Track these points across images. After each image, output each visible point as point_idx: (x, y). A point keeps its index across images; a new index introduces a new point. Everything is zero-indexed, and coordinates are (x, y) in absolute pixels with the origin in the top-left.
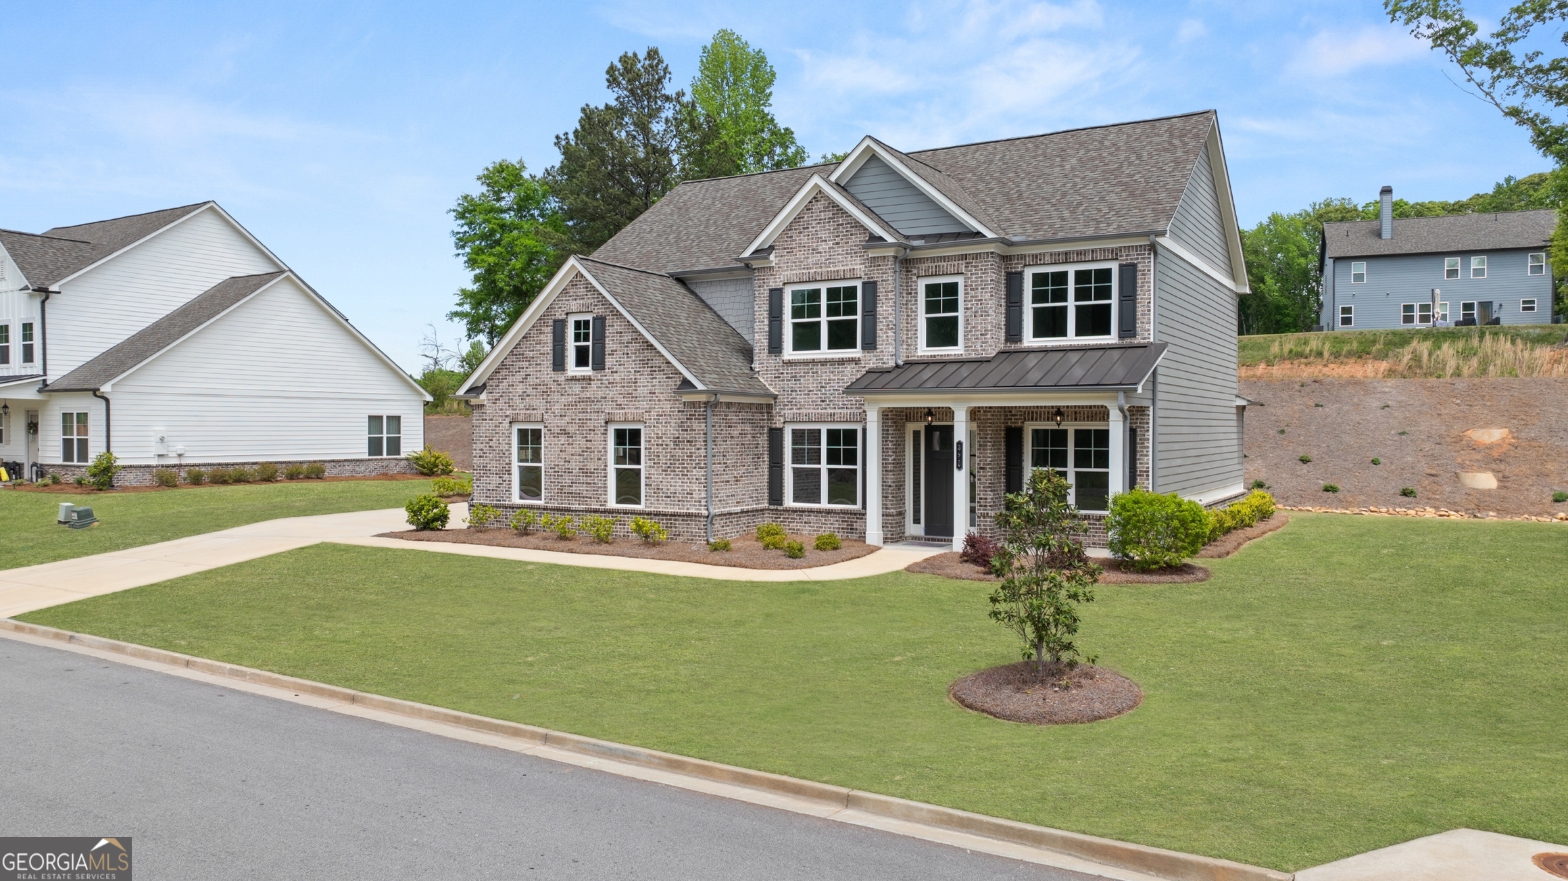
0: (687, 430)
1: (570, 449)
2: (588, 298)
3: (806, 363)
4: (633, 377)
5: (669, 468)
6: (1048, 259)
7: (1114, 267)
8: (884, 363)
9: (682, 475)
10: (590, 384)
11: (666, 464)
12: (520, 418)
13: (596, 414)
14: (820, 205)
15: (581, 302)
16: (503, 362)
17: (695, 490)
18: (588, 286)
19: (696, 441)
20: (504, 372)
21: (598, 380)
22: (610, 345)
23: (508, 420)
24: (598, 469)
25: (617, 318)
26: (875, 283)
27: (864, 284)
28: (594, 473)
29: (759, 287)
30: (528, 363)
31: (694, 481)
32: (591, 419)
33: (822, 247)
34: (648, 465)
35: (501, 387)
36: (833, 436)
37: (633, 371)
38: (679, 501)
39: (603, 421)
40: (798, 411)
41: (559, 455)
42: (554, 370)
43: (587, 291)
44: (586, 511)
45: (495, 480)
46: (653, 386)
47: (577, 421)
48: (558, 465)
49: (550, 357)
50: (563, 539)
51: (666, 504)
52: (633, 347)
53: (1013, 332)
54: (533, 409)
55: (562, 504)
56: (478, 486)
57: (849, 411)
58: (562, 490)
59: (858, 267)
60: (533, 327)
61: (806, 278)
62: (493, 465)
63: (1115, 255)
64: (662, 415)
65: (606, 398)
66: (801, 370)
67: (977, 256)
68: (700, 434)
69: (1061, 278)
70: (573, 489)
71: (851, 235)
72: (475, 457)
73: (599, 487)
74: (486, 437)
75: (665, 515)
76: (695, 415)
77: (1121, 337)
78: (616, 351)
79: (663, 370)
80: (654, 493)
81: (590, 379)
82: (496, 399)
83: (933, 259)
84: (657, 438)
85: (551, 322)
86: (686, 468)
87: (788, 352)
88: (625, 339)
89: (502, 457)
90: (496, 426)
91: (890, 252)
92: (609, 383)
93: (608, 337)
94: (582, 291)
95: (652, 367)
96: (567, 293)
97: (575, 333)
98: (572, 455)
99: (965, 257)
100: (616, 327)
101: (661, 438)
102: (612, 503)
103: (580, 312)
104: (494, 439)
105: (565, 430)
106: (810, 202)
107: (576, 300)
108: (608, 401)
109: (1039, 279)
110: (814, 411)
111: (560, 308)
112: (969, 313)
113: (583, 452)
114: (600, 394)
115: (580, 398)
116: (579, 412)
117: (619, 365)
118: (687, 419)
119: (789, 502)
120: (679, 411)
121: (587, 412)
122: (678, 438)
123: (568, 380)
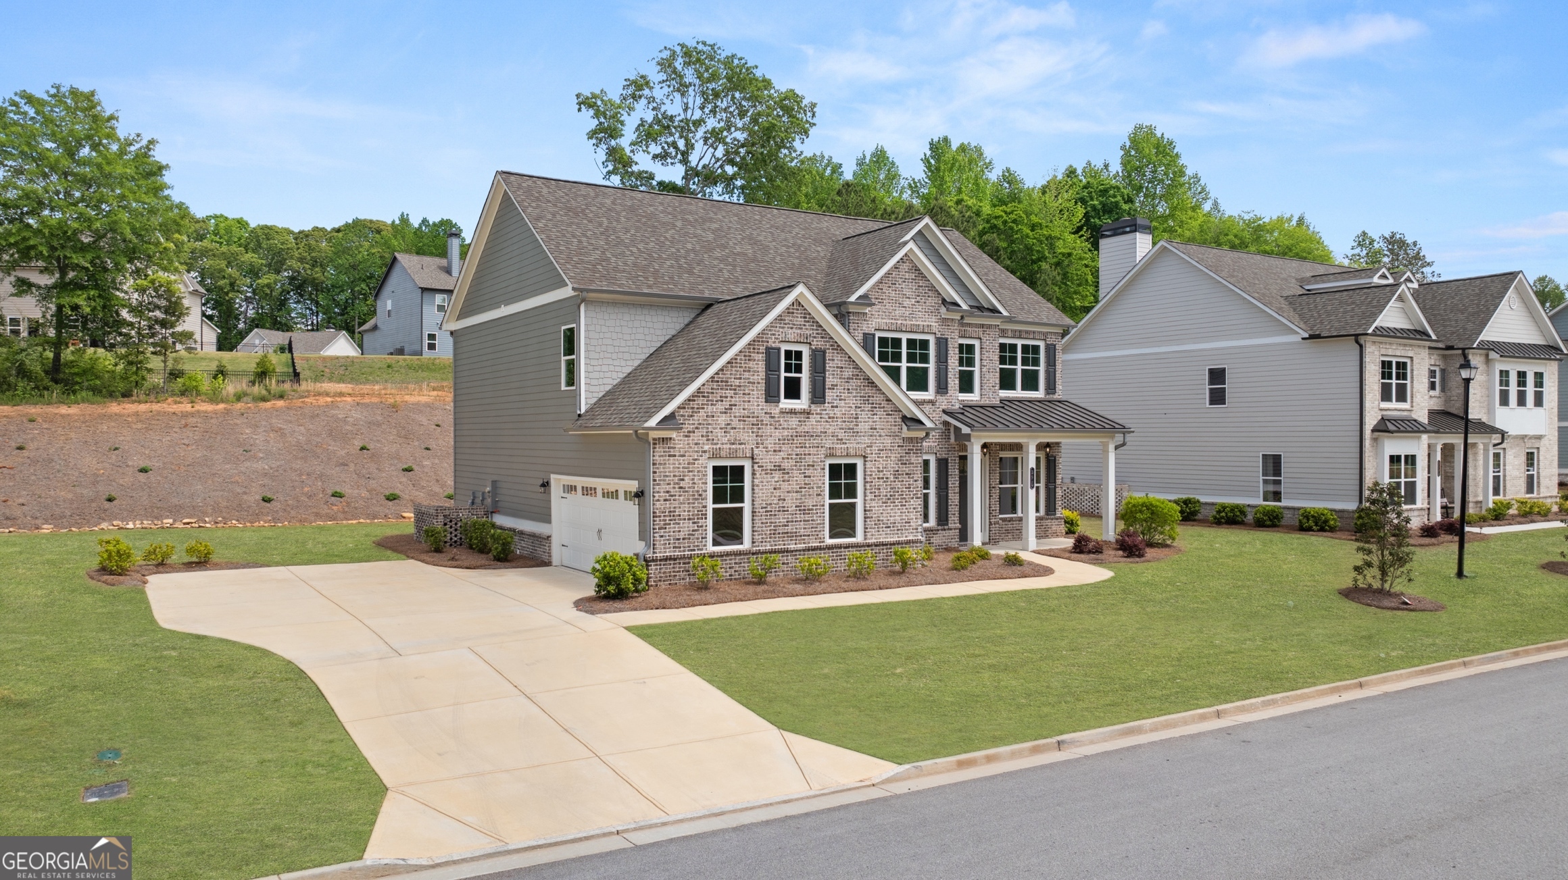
4: (854, 413)
6: (1010, 334)
7: (1042, 344)
8: (952, 405)
9: (902, 506)
10: (808, 418)
11: (886, 496)
12: (723, 454)
17: (912, 519)
21: (817, 414)
22: (830, 380)
23: (707, 455)
24: (817, 506)
25: (838, 353)
26: (947, 339)
27: (937, 339)
28: (812, 510)
30: (733, 392)
31: (912, 510)
32: (810, 454)
33: (907, 303)
34: (866, 498)
37: (853, 406)
39: (823, 456)
42: (766, 402)
43: (805, 321)
44: (804, 550)
46: (873, 422)
47: (794, 457)
49: (762, 386)
51: (886, 534)
52: (854, 383)
54: (741, 444)
56: (662, 536)
59: (932, 324)
60: (740, 352)
61: (894, 327)
63: (1044, 336)
64: (883, 450)
65: (826, 432)
68: (917, 467)
70: (789, 529)
71: (929, 296)
72: (658, 500)
73: (818, 524)
74: (674, 476)
75: (886, 545)
76: (913, 450)
77: (1046, 393)
78: (837, 385)
79: (884, 407)
80: (875, 524)
81: (808, 413)
82: (689, 432)
83: (963, 325)
84: (879, 471)
85: (762, 349)
86: (905, 498)
88: (846, 374)
91: (959, 316)
92: (829, 418)
93: (829, 371)
94: (800, 321)
95: (873, 404)
96: (781, 320)
97: (786, 364)
100: (836, 362)
102: (826, 540)
103: (797, 342)
104: (686, 478)
105: (780, 466)
107: (792, 328)
108: (829, 436)
111: (774, 335)
112: (981, 369)
113: (800, 488)
114: (820, 429)
115: (797, 432)
116: (797, 447)
117: (840, 400)
120: (898, 446)
122: (898, 471)
123: (783, 413)
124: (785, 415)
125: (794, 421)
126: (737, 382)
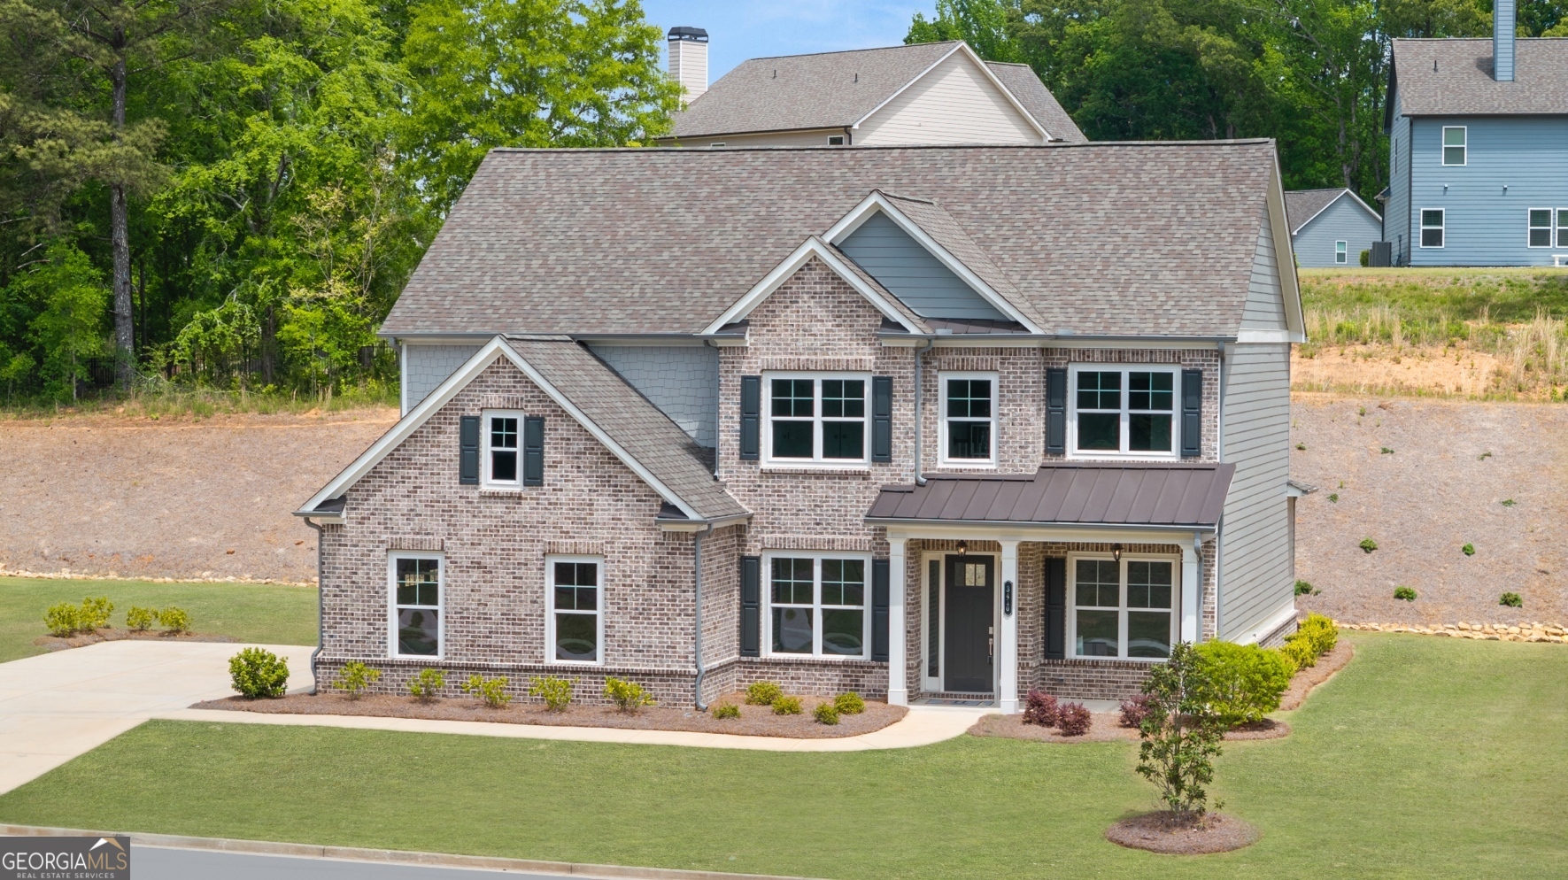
0: (668, 568)
1: (487, 588)
2: (517, 391)
3: (794, 475)
4: (588, 498)
5: (642, 614)
6: (1097, 355)
7: (1176, 372)
8: (902, 480)
9: (661, 624)
10: (520, 504)
11: (637, 609)
12: (405, 545)
13: (530, 544)
14: (815, 275)
15: (506, 395)
16: (375, 468)
17: (679, 643)
18: (517, 374)
19: (681, 582)
20: (377, 482)
21: (531, 499)
22: (550, 454)
23: (384, 546)
24: (532, 615)
25: (562, 421)
26: (890, 379)
27: (875, 379)
28: (525, 620)
29: (726, 372)
30: (417, 471)
31: (678, 631)
32: (521, 550)
33: (817, 328)
34: (610, 610)
35: (371, 502)
36: (830, 567)
37: (586, 489)
38: (655, 656)
39: (540, 553)
40: (782, 536)
41: (469, 595)
42: (461, 483)
43: (515, 382)
44: (513, 670)
45: (361, 628)
46: (617, 510)
47: (500, 552)
48: (467, 609)
49: (456, 464)
50: (493, 706)
51: (636, 660)
52: (587, 459)
53: (1055, 443)
54: (427, 534)
55: (474, 660)
56: (332, 636)
57: (854, 538)
58: (474, 641)
59: (867, 357)
60: (427, 423)
61: (793, 365)
62: (358, 609)
63: (1177, 357)
64: (631, 548)
65: (544, 523)
66: (787, 484)
67: (1016, 351)
68: (687, 572)
69: (1113, 379)
70: (493, 641)
71: (858, 316)
72: (327, 595)
73: (533, 639)
74: (346, 568)
75: (636, 674)
76: (679, 549)
77: (1184, 456)
78: (561, 462)
79: (633, 491)
80: (619, 646)
81: (520, 498)
82: (363, 518)
83: (959, 351)
84: (624, 576)
85: (456, 419)
86: (666, 614)
87: (768, 459)
88: (575, 448)
89: (374, 597)
90: (362, 555)
91: (912, 344)
92: (550, 504)
93: (549, 443)
94: (508, 381)
95: (616, 486)
96: (482, 382)
97: (494, 436)
98: (490, 596)
99: (1001, 351)
100: (560, 432)
101: (630, 576)
102: (551, 660)
103: (504, 408)
104: (359, 572)
105: (479, 563)
106: (801, 270)
107: (497, 391)
108: (549, 527)
109: (1086, 379)
110: (805, 536)
111: (472, 400)
112: (1005, 420)
113: (508, 592)
114: (536, 517)
115: (503, 522)
116: (502, 540)
117: (566, 481)
118: (668, 553)
119: (767, 652)
120: (656, 544)
121: (515, 541)
122: (655, 577)
123: (484, 497)
124: (487, 500)
125: (499, 508)
126: (423, 460)
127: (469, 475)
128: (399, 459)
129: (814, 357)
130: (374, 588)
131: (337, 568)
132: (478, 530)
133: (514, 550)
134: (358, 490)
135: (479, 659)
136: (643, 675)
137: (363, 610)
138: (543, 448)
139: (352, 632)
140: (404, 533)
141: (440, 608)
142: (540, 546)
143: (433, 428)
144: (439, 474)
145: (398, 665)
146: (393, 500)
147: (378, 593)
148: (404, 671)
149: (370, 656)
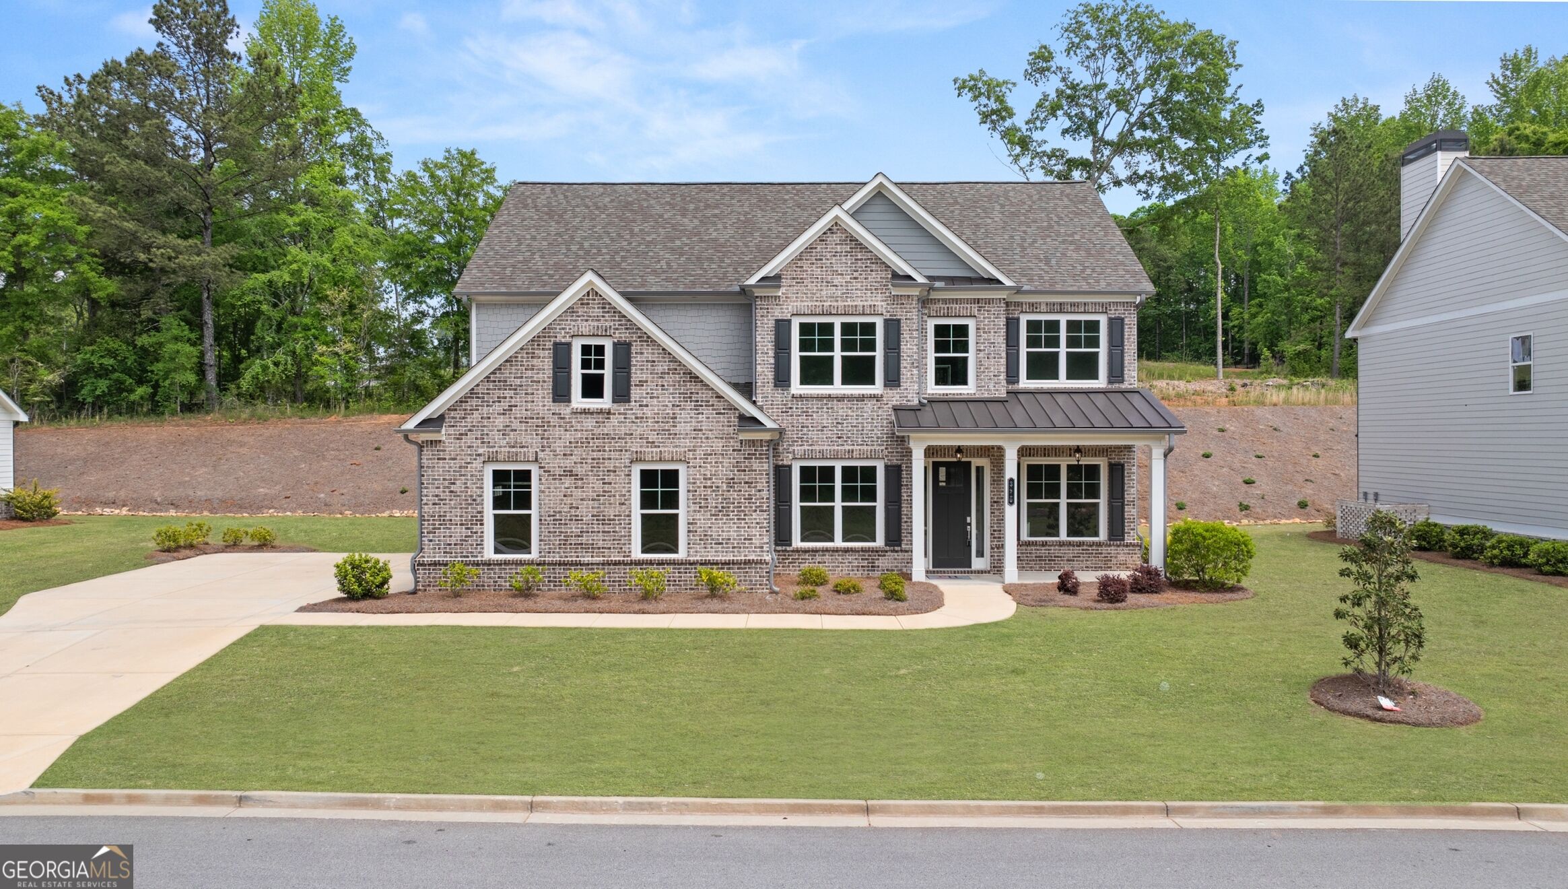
0: (744, 470)
1: (578, 493)
2: (606, 320)
3: (819, 398)
4: (671, 412)
5: (722, 511)
6: (1043, 308)
8: (909, 401)
10: (609, 418)
11: (716, 507)
12: (500, 457)
13: (618, 453)
14: (836, 238)
15: (596, 324)
16: (473, 389)
17: (755, 535)
18: (606, 305)
19: (756, 482)
20: (474, 402)
21: (619, 414)
22: (636, 376)
23: (482, 459)
24: (620, 516)
25: (648, 345)
26: (899, 321)
27: (886, 321)
28: (614, 520)
29: (762, 316)
30: (512, 392)
31: (754, 525)
32: (610, 458)
33: (838, 280)
34: (692, 509)
35: (469, 420)
36: (849, 473)
37: (670, 405)
38: (733, 548)
39: (627, 461)
40: (810, 448)
41: (562, 500)
42: (554, 401)
43: (604, 312)
44: (603, 564)
45: (459, 532)
46: (698, 422)
47: (590, 461)
48: (560, 512)
49: (549, 385)
51: (716, 551)
52: (670, 379)
53: (1012, 376)
54: (522, 447)
55: (566, 557)
56: (431, 541)
57: (869, 448)
58: (566, 540)
59: (879, 303)
60: (522, 349)
61: (817, 311)
62: (455, 515)
63: (1104, 308)
64: (711, 454)
65: (632, 434)
67: (989, 301)
68: (762, 475)
69: (1053, 326)
73: (621, 536)
74: (444, 479)
75: (717, 564)
76: (755, 454)
77: (1110, 382)
78: (647, 382)
80: (700, 539)
81: (609, 413)
83: (945, 301)
84: (705, 479)
85: (549, 345)
86: (743, 511)
87: (796, 387)
88: (659, 369)
89: (471, 504)
90: (460, 467)
91: (915, 292)
92: (637, 418)
93: (636, 365)
94: (597, 312)
95: (697, 401)
96: (573, 312)
97: (583, 360)
98: (582, 500)
99: (978, 301)
100: (646, 355)
101: (710, 479)
102: (637, 554)
103: (593, 335)
104: (457, 482)
105: (571, 471)
106: (824, 233)
107: (587, 321)
108: (636, 438)
109: (1033, 326)
110: (829, 448)
111: (563, 329)
112: (982, 355)
113: (598, 495)
114: (623, 430)
115: (593, 434)
116: (593, 451)
117: (651, 397)
118: (745, 458)
119: (797, 542)
120: (734, 450)
121: (604, 451)
122: (733, 479)
123: (576, 413)
124: (579, 416)
125: (589, 423)
126: (518, 382)
127: (561, 393)
128: (495, 381)
129: (835, 304)
130: (471, 496)
131: (436, 480)
132: (570, 443)
133: (603, 459)
134: (456, 410)
135: (571, 556)
136: (722, 564)
137: (461, 516)
138: (630, 370)
139: (451, 536)
140: (500, 447)
141: (534, 512)
142: (628, 455)
143: (527, 353)
144: (533, 394)
145: (494, 564)
146: (489, 418)
147: (476, 501)
148: (500, 569)
149: (468, 557)
